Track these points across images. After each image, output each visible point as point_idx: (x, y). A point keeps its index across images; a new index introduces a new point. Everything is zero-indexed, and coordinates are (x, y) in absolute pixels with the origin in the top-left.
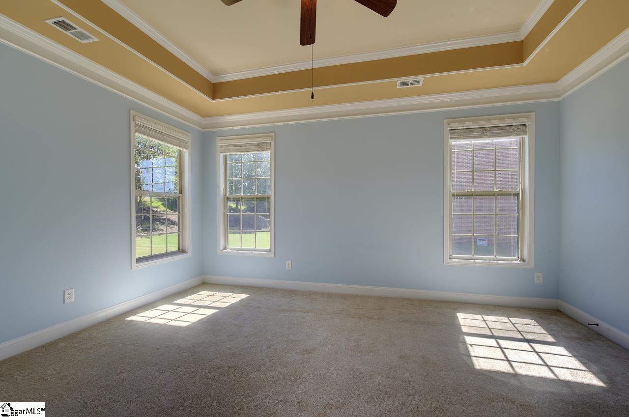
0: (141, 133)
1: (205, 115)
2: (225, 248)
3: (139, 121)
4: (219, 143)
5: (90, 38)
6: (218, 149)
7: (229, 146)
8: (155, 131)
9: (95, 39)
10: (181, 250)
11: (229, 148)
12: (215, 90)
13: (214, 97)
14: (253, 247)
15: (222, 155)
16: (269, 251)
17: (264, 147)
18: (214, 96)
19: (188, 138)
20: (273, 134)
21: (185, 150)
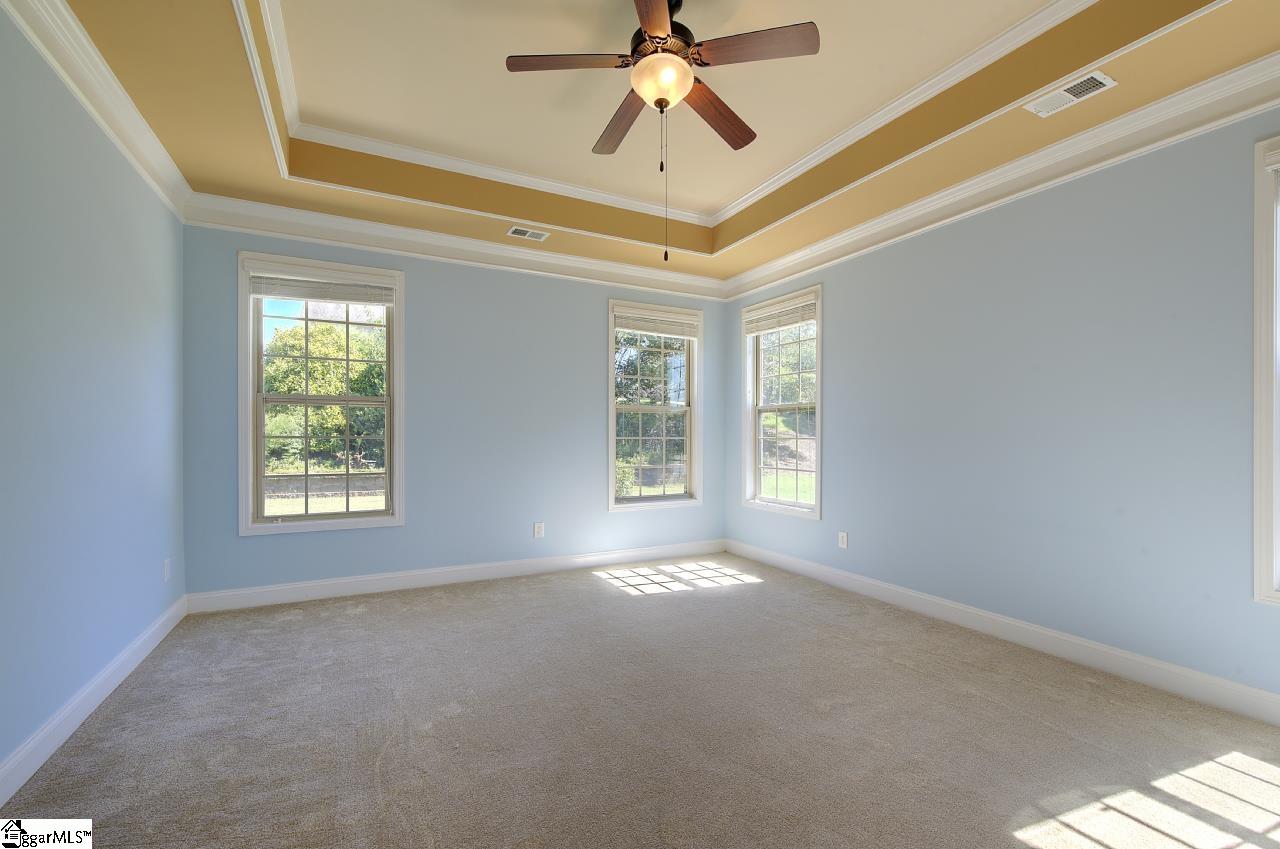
0: (621, 326)
1: (725, 277)
2: (754, 497)
3: (619, 311)
4: (746, 317)
5: (543, 235)
6: (744, 327)
7: (758, 321)
8: (644, 320)
9: (547, 235)
10: (689, 495)
11: (756, 324)
12: (711, 238)
13: (712, 251)
14: (793, 500)
15: (749, 339)
16: (812, 508)
17: (804, 313)
18: (712, 248)
19: (698, 321)
20: (819, 286)
21: (692, 339)
